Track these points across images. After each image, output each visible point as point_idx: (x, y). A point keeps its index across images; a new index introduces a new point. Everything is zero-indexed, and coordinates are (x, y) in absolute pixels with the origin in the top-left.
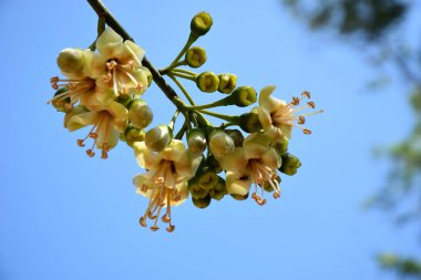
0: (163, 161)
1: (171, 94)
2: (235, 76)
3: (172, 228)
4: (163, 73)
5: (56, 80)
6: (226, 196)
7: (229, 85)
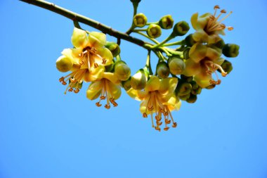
0: (150, 93)
1: (141, 43)
2: (169, 16)
3: (175, 125)
4: (129, 33)
5: (62, 79)
6: (203, 90)
7: (169, 23)
